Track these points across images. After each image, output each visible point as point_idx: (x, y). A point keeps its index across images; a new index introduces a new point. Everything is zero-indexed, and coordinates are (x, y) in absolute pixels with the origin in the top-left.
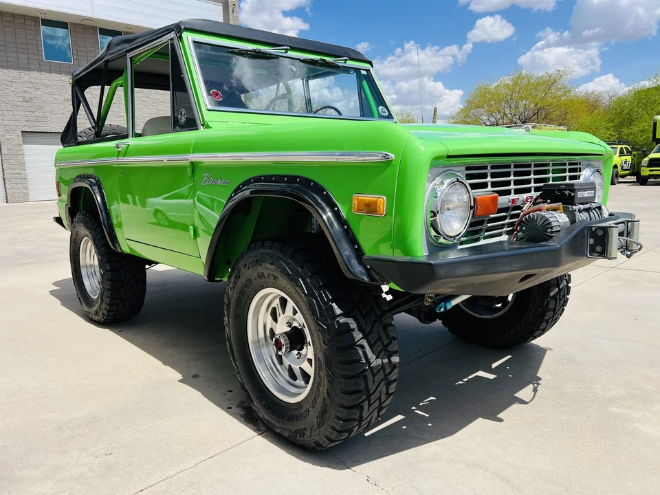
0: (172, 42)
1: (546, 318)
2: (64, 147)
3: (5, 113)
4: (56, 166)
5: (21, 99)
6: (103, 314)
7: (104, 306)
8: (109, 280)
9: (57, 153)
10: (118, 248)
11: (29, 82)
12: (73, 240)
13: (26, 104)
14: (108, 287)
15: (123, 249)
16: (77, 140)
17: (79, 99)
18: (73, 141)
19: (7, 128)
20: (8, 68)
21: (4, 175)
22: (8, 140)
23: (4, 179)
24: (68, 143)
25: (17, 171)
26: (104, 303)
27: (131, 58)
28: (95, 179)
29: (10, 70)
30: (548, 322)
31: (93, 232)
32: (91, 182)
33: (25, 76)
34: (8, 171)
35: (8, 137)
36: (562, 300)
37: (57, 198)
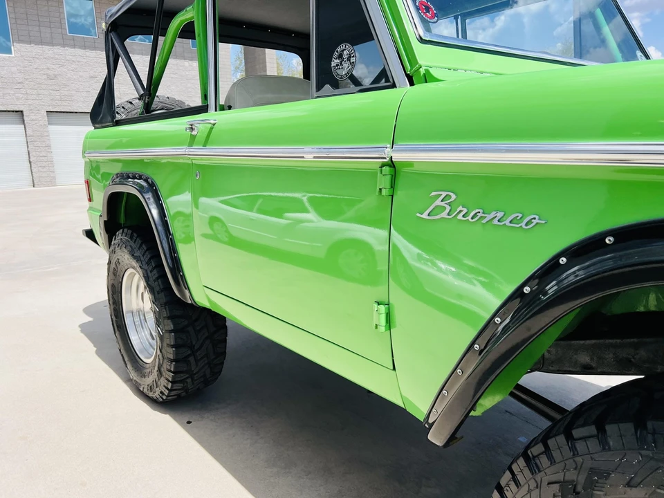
2: (96, 128)
3: (29, 91)
4: (84, 157)
5: (45, 77)
6: (161, 392)
7: (163, 382)
8: (172, 346)
9: (86, 138)
10: (188, 297)
11: (52, 58)
12: (112, 269)
13: (50, 82)
14: (171, 357)
15: (196, 299)
16: (115, 117)
17: (117, 52)
18: (109, 119)
19: (32, 107)
20: (30, 43)
21: (29, 158)
22: (33, 120)
23: (30, 162)
24: (101, 122)
25: (43, 154)
26: (163, 378)
28: (146, 180)
29: (32, 45)
31: (146, 267)
32: (142, 187)
33: (47, 51)
34: (34, 153)
35: (33, 117)
37: (87, 203)
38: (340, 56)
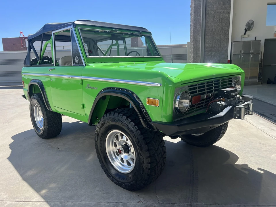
0: (72, 29)
1: (221, 133)
2: (25, 66)
10: (51, 110)
15: (53, 110)
18: (29, 65)
24: (27, 65)
27: (54, 34)
30: (222, 134)
32: (38, 83)
36: (226, 126)
38: (76, 58)
